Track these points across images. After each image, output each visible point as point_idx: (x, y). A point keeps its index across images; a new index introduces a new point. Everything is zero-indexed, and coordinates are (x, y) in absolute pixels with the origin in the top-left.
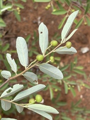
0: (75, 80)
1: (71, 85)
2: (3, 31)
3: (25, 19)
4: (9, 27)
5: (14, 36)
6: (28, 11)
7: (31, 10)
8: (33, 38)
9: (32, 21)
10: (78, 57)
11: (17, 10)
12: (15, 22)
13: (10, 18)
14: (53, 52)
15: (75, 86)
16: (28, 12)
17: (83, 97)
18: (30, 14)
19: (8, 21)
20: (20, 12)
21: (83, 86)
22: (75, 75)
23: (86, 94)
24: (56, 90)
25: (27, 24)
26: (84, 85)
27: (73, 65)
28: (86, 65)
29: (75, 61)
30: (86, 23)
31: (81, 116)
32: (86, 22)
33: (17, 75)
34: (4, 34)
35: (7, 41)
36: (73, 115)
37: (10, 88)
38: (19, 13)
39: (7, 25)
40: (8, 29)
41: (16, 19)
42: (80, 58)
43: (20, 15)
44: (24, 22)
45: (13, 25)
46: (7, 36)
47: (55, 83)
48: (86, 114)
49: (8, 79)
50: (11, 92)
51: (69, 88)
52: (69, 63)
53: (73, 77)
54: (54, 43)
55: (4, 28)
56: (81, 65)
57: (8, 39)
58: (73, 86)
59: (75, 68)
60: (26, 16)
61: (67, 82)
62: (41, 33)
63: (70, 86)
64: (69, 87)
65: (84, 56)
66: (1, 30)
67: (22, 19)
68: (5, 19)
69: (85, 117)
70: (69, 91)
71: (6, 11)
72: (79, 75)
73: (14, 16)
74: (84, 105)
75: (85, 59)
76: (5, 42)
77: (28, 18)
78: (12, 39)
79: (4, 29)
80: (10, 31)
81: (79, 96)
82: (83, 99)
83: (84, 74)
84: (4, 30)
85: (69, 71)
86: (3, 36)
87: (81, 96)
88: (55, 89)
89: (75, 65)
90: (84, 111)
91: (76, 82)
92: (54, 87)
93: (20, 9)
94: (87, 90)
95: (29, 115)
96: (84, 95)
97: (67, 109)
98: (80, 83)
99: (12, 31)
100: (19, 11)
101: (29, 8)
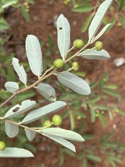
0: (105, 105)
1: (100, 111)
2: (6, 35)
3: (36, 18)
4: (13, 29)
5: (21, 43)
6: (40, 7)
7: (44, 6)
8: (48, 45)
9: (46, 22)
10: (109, 72)
11: (25, 6)
12: (22, 23)
13: (15, 17)
14: (76, 56)
15: (106, 112)
16: (40, 9)
17: (117, 127)
18: (42, 11)
19: (13, 21)
20: (29, 9)
21: (116, 113)
22: (105, 97)
23: (122, 123)
24: (79, 118)
25: (39, 26)
26: (117, 111)
27: (102, 83)
28: (121, 83)
29: (105, 77)
30: (120, 24)
31: (113, 154)
32: (120, 22)
33: (27, 87)
34: (7, 40)
35: (11, 50)
36: (103, 152)
37: (18, 106)
38: (27, 10)
39: (11, 27)
40: (13, 33)
41: (24, 19)
42: (112, 73)
43: (29, 13)
44: (34, 23)
45: (20, 28)
46: (11, 43)
47: (77, 108)
48: (121, 152)
49: (15, 93)
50: (19, 110)
51: (97, 115)
52: (97, 80)
53: (102, 99)
54: (78, 43)
55: (7, 30)
56: (113, 83)
57: (13, 46)
58: (103, 112)
59: (105, 87)
60: (37, 14)
61: (94, 106)
62: (61, 29)
63: (98, 112)
64: (96, 113)
65: (119, 71)
66: (3, 34)
67: (32, 19)
68: (9, 19)
69: (120, 156)
70: (97, 119)
71: (10, 7)
72: (111, 97)
73: (21, 14)
74: (119, 138)
75: (120, 74)
76: (9, 51)
77: (41, 17)
78: (18, 47)
79: (8, 32)
80: (15, 36)
81: (112, 126)
82: (117, 130)
83: (118, 96)
84: (8, 35)
85: (97, 91)
86: (6, 43)
87: (115, 126)
88: (77, 116)
89: (105, 82)
90: (119, 147)
91: (106, 107)
92: (76, 113)
93: (29, 4)
94: (122, 118)
95: (42, 152)
96: (118, 124)
97: (94, 144)
98: (112, 108)
99: (18, 36)
100: (28, 7)
101: (42, 3)
